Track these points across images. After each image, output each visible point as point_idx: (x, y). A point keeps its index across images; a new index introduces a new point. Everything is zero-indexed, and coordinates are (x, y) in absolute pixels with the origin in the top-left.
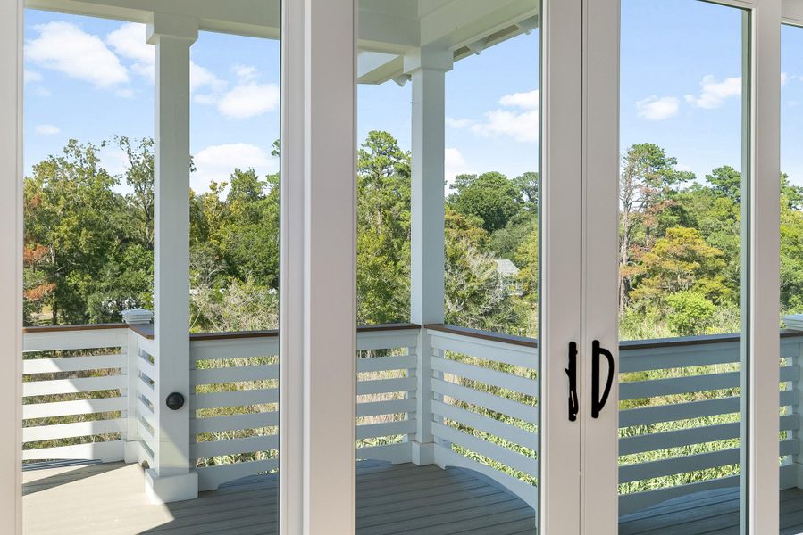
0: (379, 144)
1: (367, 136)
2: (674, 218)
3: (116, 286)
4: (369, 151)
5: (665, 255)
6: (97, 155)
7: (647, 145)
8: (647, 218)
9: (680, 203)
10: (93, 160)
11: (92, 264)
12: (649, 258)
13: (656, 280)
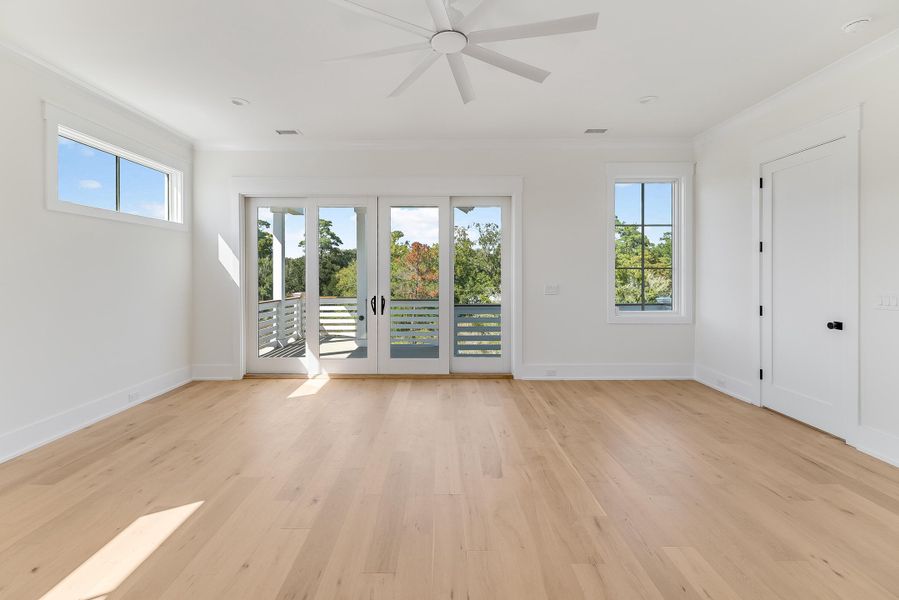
11: (462, 281)
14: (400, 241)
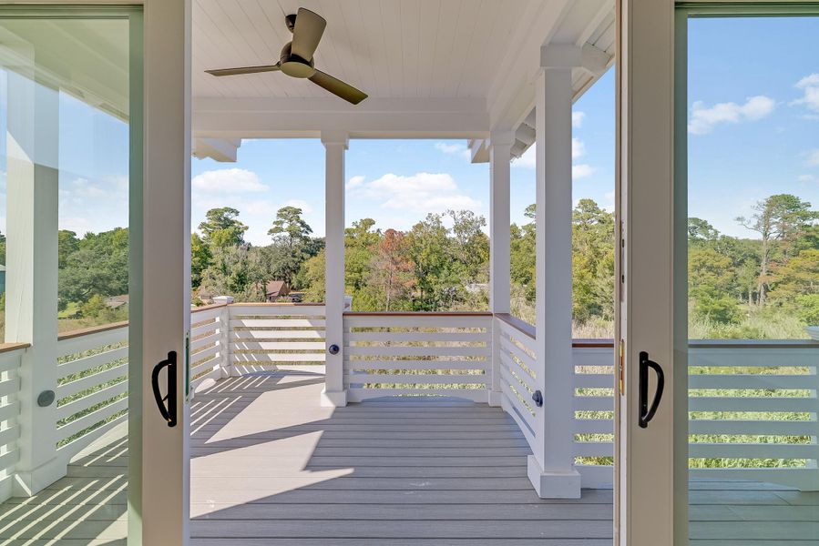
0: (586, 206)
1: (578, 202)
2: (809, 244)
3: (446, 281)
4: (580, 210)
5: (799, 269)
6: (440, 220)
7: (783, 195)
8: (784, 244)
9: (813, 234)
10: (439, 222)
11: (437, 271)
12: (783, 272)
13: (791, 285)
14: (372, 229)
